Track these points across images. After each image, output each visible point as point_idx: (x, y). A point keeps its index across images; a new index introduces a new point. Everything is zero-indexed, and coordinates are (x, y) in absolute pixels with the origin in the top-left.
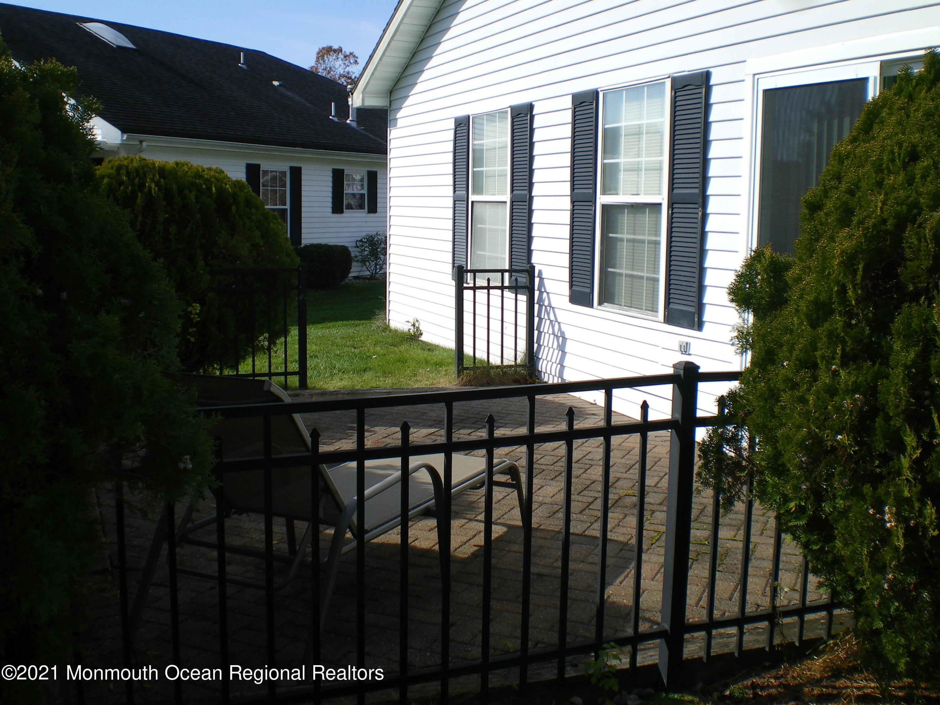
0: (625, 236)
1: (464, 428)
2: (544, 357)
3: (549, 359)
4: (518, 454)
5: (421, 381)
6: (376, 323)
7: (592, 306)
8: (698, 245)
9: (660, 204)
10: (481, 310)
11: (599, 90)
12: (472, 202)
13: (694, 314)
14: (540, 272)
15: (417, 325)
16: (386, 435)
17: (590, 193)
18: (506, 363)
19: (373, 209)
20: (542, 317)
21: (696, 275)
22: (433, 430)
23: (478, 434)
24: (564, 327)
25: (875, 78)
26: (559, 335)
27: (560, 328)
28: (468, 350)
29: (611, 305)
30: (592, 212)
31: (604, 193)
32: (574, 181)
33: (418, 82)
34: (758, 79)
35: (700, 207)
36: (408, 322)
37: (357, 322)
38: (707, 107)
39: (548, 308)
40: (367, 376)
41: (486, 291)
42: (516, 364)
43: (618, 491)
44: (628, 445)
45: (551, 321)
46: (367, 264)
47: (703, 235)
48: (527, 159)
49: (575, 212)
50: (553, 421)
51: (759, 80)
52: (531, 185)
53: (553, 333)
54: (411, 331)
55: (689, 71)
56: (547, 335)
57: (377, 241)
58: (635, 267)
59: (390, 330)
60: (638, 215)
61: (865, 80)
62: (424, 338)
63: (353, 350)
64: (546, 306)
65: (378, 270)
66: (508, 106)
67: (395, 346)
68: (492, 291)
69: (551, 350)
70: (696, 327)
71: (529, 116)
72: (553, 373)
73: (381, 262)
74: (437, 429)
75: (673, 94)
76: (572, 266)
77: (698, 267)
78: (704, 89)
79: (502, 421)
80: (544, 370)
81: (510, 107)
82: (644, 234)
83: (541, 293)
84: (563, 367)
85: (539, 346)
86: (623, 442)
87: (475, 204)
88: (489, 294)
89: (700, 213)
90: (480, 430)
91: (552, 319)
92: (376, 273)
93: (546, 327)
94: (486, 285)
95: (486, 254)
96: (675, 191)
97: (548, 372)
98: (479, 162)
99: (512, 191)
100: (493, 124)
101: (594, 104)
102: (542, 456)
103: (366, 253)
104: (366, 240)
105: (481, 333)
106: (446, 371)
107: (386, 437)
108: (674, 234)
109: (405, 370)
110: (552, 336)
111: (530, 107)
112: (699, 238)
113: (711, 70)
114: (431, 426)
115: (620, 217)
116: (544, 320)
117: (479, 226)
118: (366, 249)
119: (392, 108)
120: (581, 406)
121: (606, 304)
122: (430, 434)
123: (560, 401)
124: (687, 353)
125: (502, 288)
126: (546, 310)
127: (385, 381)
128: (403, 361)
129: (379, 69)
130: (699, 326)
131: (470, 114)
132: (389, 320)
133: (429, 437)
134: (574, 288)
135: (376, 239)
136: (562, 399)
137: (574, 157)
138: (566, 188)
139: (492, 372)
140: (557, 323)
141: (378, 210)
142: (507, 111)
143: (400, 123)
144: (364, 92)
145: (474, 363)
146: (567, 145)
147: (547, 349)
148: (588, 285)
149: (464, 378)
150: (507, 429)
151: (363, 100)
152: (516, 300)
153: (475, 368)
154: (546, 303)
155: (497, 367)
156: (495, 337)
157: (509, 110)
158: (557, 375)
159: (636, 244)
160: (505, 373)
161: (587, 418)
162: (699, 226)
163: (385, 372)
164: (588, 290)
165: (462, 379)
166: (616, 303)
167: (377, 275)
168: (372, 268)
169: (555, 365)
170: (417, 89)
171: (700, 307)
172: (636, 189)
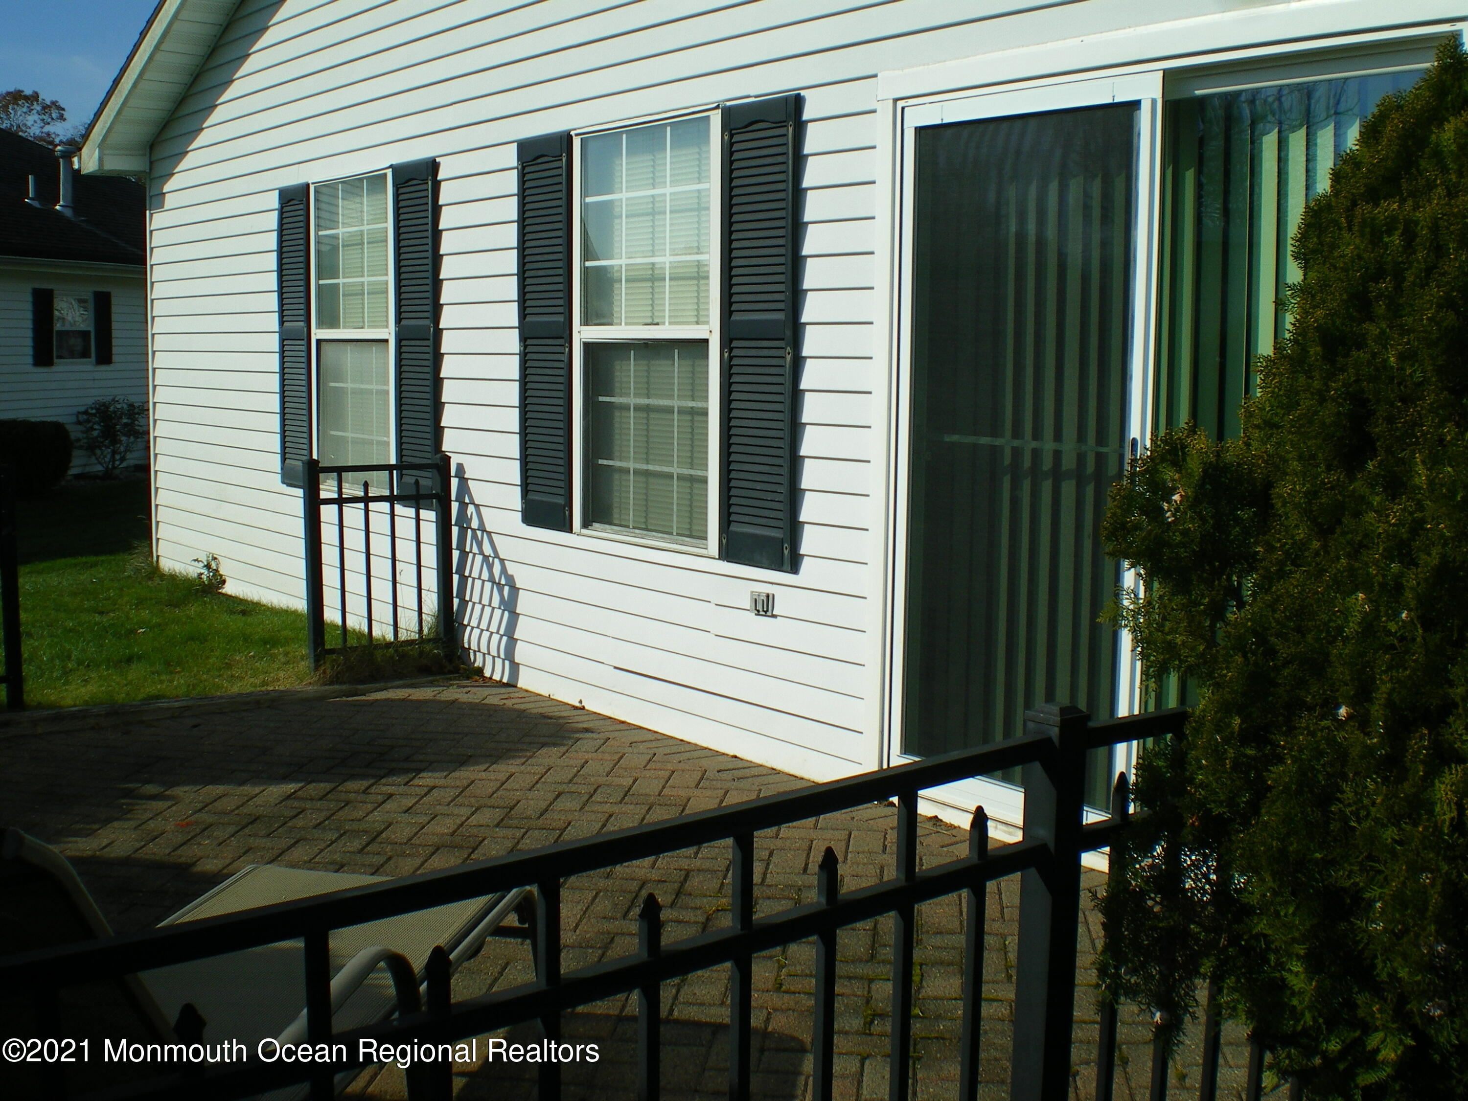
0: (632, 401)
1: (353, 777)
2: (474, 623)
3: (484, 626)
4: (475, 831)
5: (241, 678)
6: (135, 562)
7: (570, 530)
8: (786, 416)
9: (706, 341)
10: (354, 539)
11: (572, 133)
12: (319, 342)
13: (782, 542)
14: (460, 467)
15: (214, 566)
16: (199, 806)
17: (559, 322)
18: (403, 636)
19: (105, 357)
20: (468, 550)
21: (785, 471)
22: (291, 787)
23: (384, 789)
24: (511, 569)
25: (1154, 101)
26: (503, 582)
27: (504, 570)
28: (332, 615)
29: (607, 526)
30: (565, 358)
31: (586, 321)
32: (525, 301)
33: (204, 126)
34: (903, 109)
35: (787, 345)
36: (196, 560)
37: (93, 559)
38: (799, 161)
39: (479, 533)
40: (136, 671)
41: (361, 505)
42: (421, 636)
43: (698, 902)
44: (674, 792)
45: (486, 558)
46: (98, 452)
47: (796, 396)
48: (429, 261)
49: (529, 357)
50: (517, 750)
51: (906, 109)
52: (437, 309)
53: (492, 579)
54: (204, 577)
55: (756, 97)
56: (478, 583)
57: (115, 412)
58: (651, 457)
59: (162, 576)
60: (653, 362)
61: (1135, 105)
62: (229, 589)
63: (97, 618)
64: (474, 530)
65: (117, 463)
66: (388, 165)
67: (176, 606)
68: (372, 506)
69: (488, 610)
70: (787, 565)
71: (430, 183)
72: (494, 652)
73: (122, 449)
74: (300, 785)
75: (726, 138)
76: (526, 456)
77: (787, 456)
78: (791, 129)
79: (421, 757)
80: (474, 646)
81: (391, 166)
82: (671, 397)
83: (463, 506)
84: (512, 641)
85: (464, 603)
86: (664, 787)
87: (323, 344)
88: (367, 511)
89: (789, 358)
90: (383, 781)
91: (487, 554)
92: (114, 468)
93: (475, 567)
94: (362, 494)
95: (349, 435)
96: (736, 317)
97: (484, 649)
98: (328, 269)
99: (399, 320)
100: (358, 200)
101: (564, 159)
102: (523, 831)
103: (95, 433)
104: (94, 411)
105: (356, 583)
106: (286, 654)
107: (200, 810)
108: (734, 396)
109: (208, 658)
110: (488, 585)
111: (433, 166)
112: (788, 402)
113: (803, 93)
114: (285, 778)
115: (617, 365)
116: (471, 555)
117: (332, 384)
118: (96, 427)
119: (155, 174)
120: (557, 714)
121: (596, 525)
122: (289, 797)
123: (516, 706)
124: (769, 613)
125: (391, 499)
126: (474, 536)
127: (171, 681)
128: (198, 638)
129: (132, 103)
130: (793, 563)
131: (310, 182)
132: (158, 557)
133: (289, 803)
134: (531, 496)
135: (112, 408)
136: (519, 701)
137: (524, 257)
138: (511, 315)
139: (378, 654)
140: (496, 561)
141: (115, 358)
142: (385, 174)
143: (170, 201)
144: (102, 146)
145: (345, 640)
146: (510, 235)
147: (478, 607)
148: (562, 492)
149: (328, 671)
150: (437, 774)
151: (101, 160)
152: (418, 519)
153: (345, 650)
154: (475, 524)
155: (389, 645)
156: (382, 590)
157: (389, 173)
158: (502, 656)
159: (652, 415)
160: (403, 656)
161: (578, 739)
162: (787, 380)
163: (168, 664)
164: (561, 501)
165: (324, 672)
166: (616, 522)
167: (117, 472)
168: (107, 460)
169: (496, 638)
170: (202, 139)
171: (794, 529)
172: (650, 314)
